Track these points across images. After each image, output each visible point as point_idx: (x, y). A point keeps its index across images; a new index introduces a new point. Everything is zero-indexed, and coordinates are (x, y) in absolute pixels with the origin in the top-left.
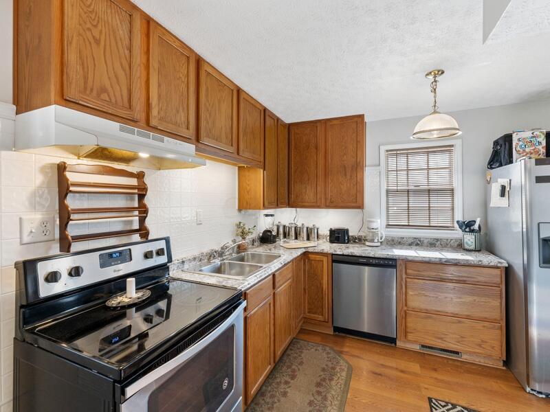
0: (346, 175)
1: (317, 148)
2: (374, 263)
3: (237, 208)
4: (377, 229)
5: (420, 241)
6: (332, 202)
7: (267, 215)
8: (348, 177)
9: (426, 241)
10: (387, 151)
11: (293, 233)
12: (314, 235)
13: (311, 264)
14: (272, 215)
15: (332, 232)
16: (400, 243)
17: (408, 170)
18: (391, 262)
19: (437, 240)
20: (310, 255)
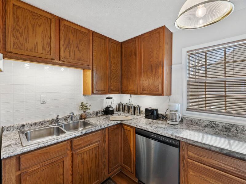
0: (152, 72)
1: (135, 55)
2: (161, 139)
3: (82, 94)
4: (177, 111)
5: (215, 125)
6: (143, 90)
7: (107, 98)
8: (154, 73)
9: (221, 125)
10: (188, 52)
11: (126, 109)
12: (137, 111)
13: (124, 131)
14: (111, 98)
15: (147, 110)
16: (197, 123)
17: (206, 65)
18: (174, 142)
19: (233, 126)
20: (124, 126)
